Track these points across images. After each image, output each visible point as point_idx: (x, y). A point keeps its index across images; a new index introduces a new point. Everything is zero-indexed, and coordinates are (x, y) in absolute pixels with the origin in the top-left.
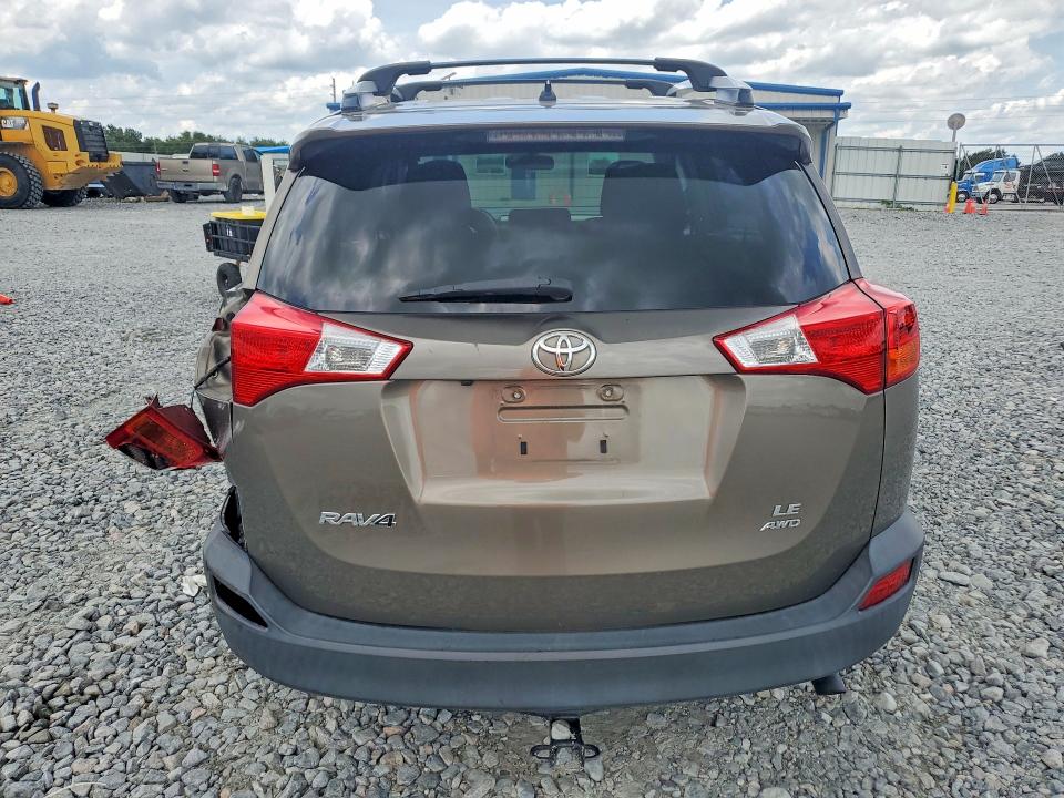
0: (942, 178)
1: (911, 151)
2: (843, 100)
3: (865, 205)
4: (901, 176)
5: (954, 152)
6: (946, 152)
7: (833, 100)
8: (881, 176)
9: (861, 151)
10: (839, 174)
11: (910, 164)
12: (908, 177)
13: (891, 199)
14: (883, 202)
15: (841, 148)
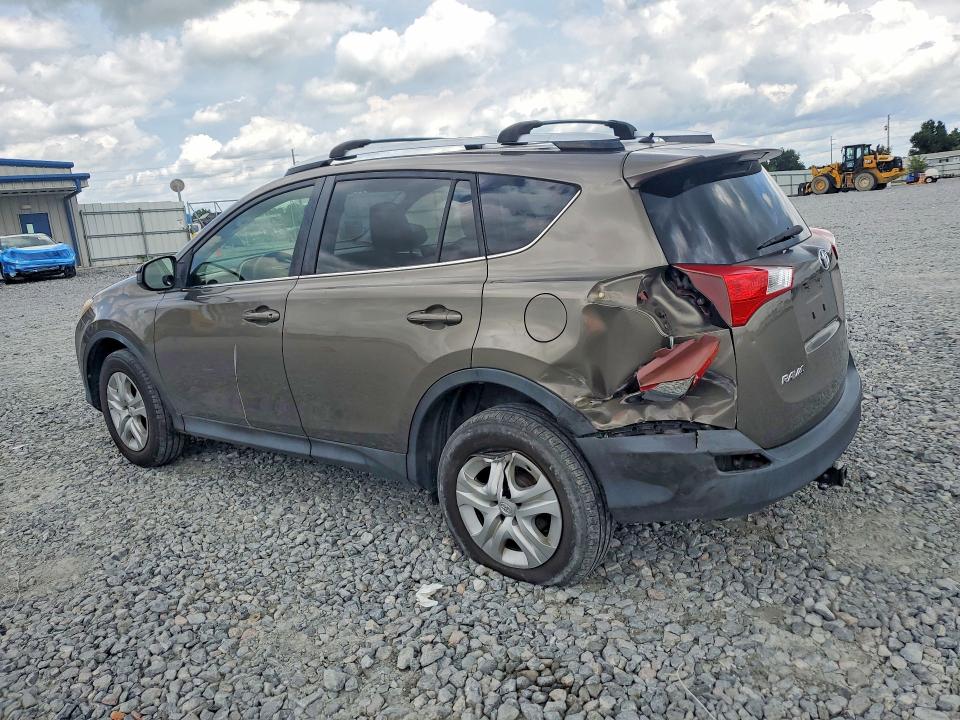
0: (180, 231)
1: (149, 211)
2: (74, 171)
3: (123, 262)
4: (146, 233)
5: (183, 210)
6: (177, 210)
7: (66, 172)
8: (130, 235)
9: (105, 216)
10: (90, 237)
11: (152, 222)
12: (153, 233)
13: (144, 253)
14: (138, 257)
15: (86, 214)
